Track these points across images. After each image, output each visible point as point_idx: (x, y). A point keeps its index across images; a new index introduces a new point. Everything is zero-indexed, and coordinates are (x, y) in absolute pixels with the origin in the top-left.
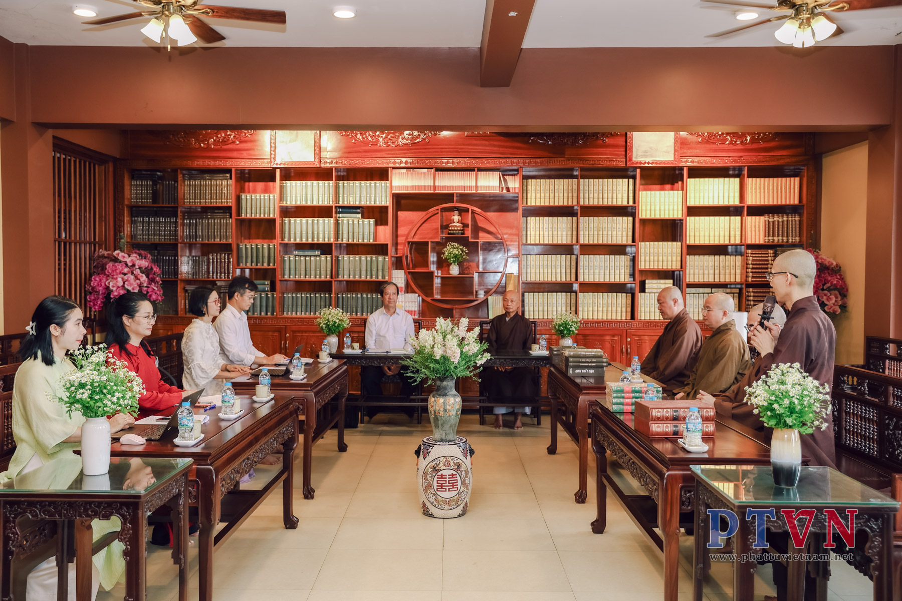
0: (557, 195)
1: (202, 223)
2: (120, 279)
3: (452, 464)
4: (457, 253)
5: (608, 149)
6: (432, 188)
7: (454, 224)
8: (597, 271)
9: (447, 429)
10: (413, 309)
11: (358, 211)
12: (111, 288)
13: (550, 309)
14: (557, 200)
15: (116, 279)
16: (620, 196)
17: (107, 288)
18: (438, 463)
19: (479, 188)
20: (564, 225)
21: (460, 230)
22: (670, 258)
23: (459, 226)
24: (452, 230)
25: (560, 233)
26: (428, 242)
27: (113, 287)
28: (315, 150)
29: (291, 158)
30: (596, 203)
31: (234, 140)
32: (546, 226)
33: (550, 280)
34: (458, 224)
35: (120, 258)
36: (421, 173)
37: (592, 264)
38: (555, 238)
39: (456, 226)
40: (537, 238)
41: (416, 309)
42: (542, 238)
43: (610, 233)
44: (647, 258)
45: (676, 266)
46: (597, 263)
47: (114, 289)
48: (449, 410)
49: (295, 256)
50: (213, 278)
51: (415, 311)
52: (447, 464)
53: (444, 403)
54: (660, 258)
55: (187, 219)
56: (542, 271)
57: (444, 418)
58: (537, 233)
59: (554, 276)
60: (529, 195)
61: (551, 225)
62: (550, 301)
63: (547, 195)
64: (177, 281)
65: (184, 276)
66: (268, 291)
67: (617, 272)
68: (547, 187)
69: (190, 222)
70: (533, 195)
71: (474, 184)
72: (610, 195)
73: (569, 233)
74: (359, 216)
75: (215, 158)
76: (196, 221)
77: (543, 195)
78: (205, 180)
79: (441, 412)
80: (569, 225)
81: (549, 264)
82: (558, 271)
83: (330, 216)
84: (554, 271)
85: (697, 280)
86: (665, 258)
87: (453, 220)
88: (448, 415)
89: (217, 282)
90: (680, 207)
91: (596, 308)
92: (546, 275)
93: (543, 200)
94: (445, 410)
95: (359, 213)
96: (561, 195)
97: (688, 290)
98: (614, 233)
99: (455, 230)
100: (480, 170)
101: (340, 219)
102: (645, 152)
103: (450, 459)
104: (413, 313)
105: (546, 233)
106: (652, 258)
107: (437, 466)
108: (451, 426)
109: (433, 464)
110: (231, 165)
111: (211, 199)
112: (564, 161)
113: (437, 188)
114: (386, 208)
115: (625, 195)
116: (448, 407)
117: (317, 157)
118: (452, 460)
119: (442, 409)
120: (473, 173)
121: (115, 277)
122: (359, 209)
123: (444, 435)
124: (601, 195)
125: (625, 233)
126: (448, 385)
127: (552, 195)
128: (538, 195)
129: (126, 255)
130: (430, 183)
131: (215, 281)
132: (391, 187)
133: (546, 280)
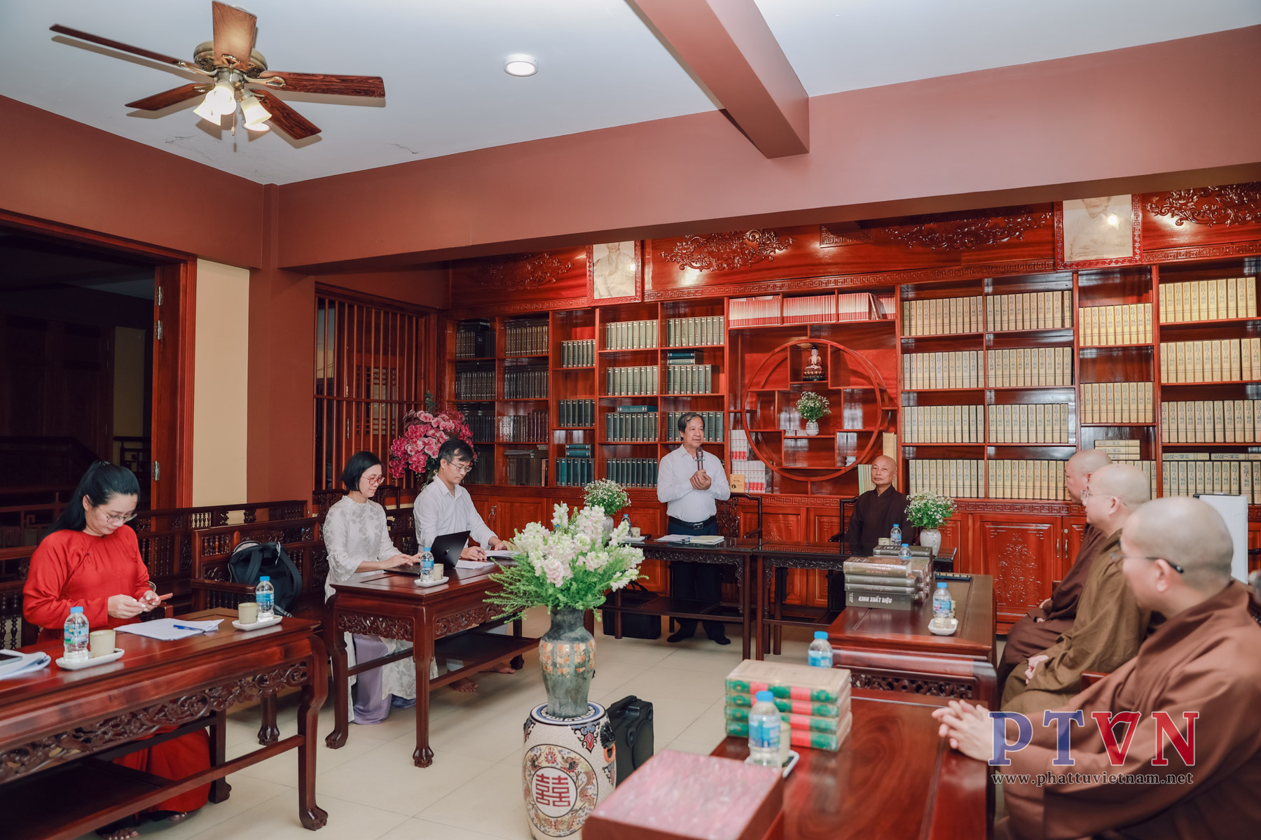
0: (953, 320)
1: (523, 377)
2: (420, 443)
3: (559, 759)
4: (812, 405)
5: (1025, 249)
6: (779, 321)
7: (812, 367)
8: (1016, 428)
9: (561, 696)
10: (759, 481)
11: (692, 355)
12: (409, 452)
13: (947, 483)
14: (953, 327)
15: (416, 442)
16: (1049, 316)
17: (405, 453)
18: (538, 754)
19: (841, 317)
20: (966, 363)
21: (818, 374)
22: (1133, 407)
23: (817, 370)
24: (808, 375)
25: (959, 374)
26: (774, 392)
27: (411, 451)
28: (636, 282)
29: (610, 294)
30: (1012, 329)
31: (550, 279)
32: (939, 364)
33: (945, 441)
34: (816, 367)
35: (422, 418)
36: (764, 302)
37: (1008, 417)
38: (952, 381)
39: (813, 370)
40: (927, 382)
41: (764, 481)
42: (933, 382)
43: (1035, 371)
44: (1096, 408)
45: (1146, 417)
46: (1016, 417)
47: (413, 454)
48: (561, 665)
49: (620, 413)
50: (533, 441)
51: (762, 484)
52: (551, 758)
53: (552, 652)
54: (1118, 407)
55: (508, 373)
56: (934, 428)
57: (553, 678)
58: (926, 375)
59: (951, 435)
60: (913, 323)
61: (946, 364)
62: (947, 471)
63: (939, 321)
64: (494, 445)
65: (506, 439)
66: (588, 457)
67: (1049, 428)
68: (939, 310)
69: (510, 377)
70: (920, 322)
71: (833, 311)
72: (1034, 316)
73: (974, 373)
74: (693, 361)
75: (531, 301)
76: (516, 376)
77: (933, 322)
78: (526, 327)
79: (548, 667)
80: (974, 362)
81: (945, 418)
82: (958, 428)
83: (654, 363)
84: (951, 428)
85: (1182, 440)
86: (1125, 407)
87: (811, 361)
88: (559, 673)
89: (538, 446)
90: (1149, 328)
91: (1015, 483)
92: (940, 435)
93: (933, 329)
94: (554, 665)
95: (692, 358)
96: (960, 320)
97: (1167, 456)
98: (1042, 371)
99: (811, 375)
100: (843, 291)
101: (671, 367)
102: (1085, 247)
103: (556, 750)
104: (760, 486)
105: (939, 375)
106: (1104, 407)
107: (537, 759)
108: (567, 692)
109: (533, 754)
110: (548, 307)
111: (532, 350)
112: (959, 270)
113: (785, 321)
114: (721, 349)
115: (1058, 315)
116: (559, 660)
117: (639, 289)
118: (560, 752)
119: (550, 662)
120: (833, 298)
121: (414, 440)
122: (693, 352)
123: (558, 705)
124: (1020, 317)
125: (1059, 372)
126: (564, 621)
127: (947, 321)
128: (926, 322)
129: (431, 416)
130: (776, 313)
131: (536, 445)
132: (728, 322)
133: (940, 441)
